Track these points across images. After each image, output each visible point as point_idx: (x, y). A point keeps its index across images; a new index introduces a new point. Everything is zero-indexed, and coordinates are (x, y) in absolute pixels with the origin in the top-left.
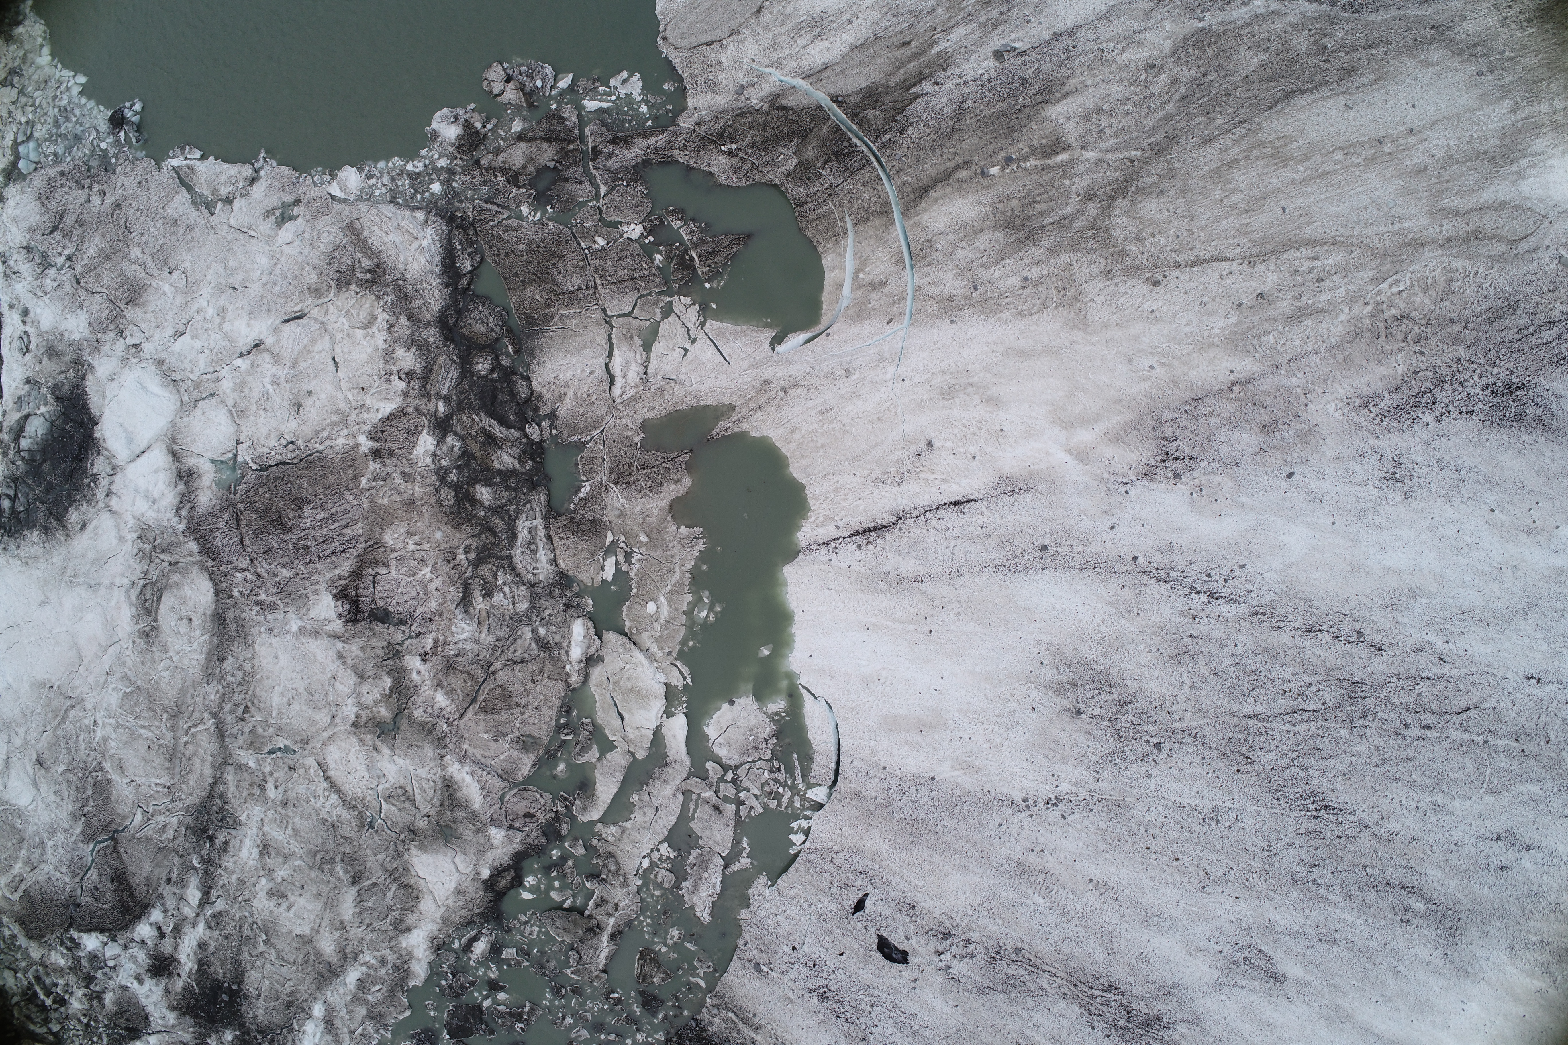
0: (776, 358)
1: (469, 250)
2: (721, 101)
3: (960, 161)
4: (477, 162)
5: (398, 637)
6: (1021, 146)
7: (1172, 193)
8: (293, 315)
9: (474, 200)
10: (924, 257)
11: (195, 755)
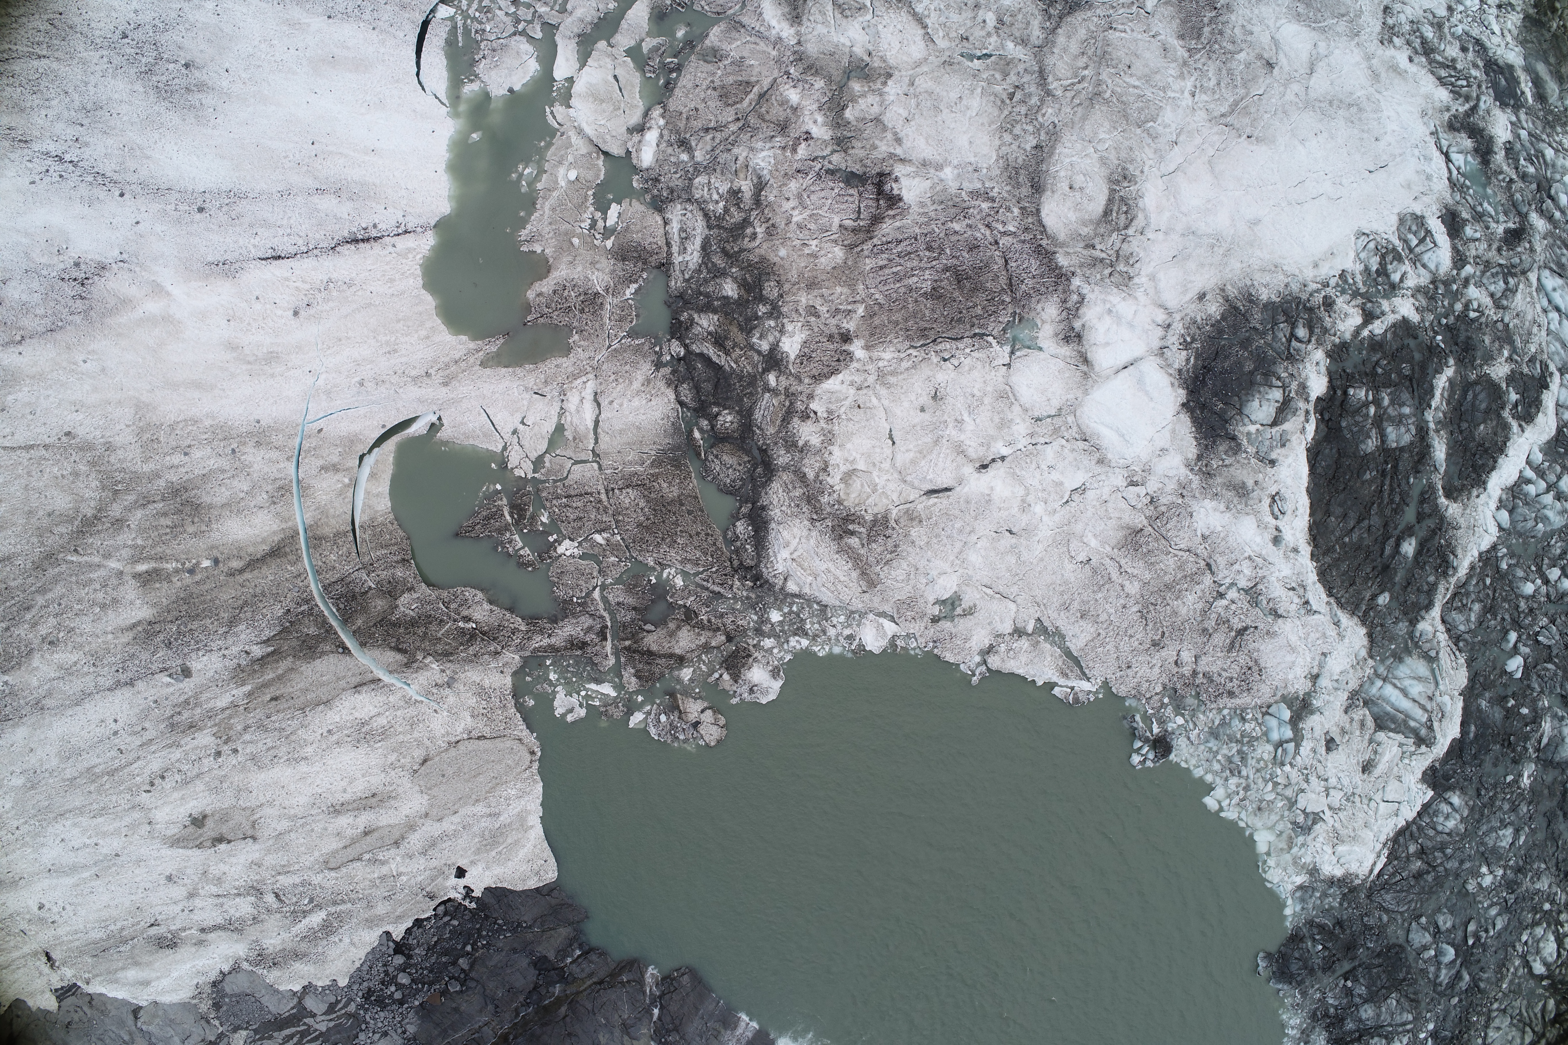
0: (435, 408)
1: (738, 543)
2: (473, 675)
3: (238, 577)
4: (730, 639)
5: (836, 158)
6: (179, 584)
7: (41, 513)
8: (941, 495)
9: (734, 598)
10: (281, 488)
11: (1076, 57)
